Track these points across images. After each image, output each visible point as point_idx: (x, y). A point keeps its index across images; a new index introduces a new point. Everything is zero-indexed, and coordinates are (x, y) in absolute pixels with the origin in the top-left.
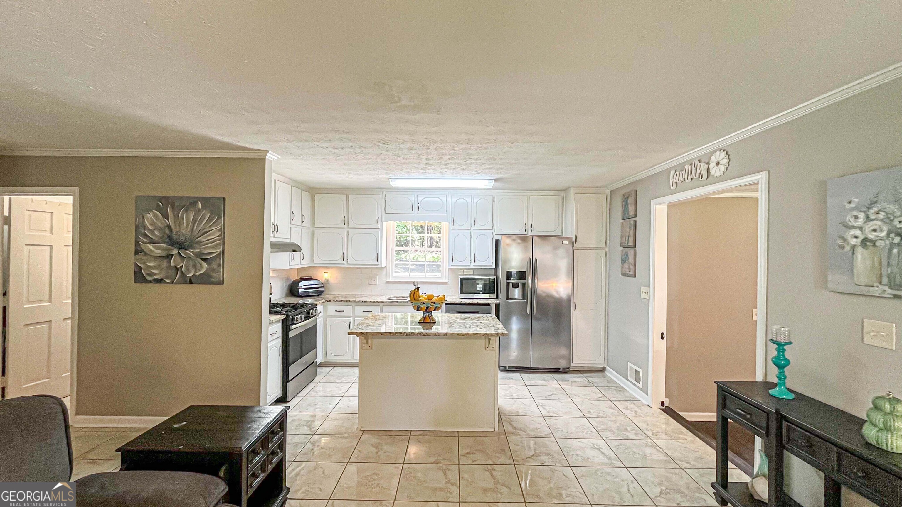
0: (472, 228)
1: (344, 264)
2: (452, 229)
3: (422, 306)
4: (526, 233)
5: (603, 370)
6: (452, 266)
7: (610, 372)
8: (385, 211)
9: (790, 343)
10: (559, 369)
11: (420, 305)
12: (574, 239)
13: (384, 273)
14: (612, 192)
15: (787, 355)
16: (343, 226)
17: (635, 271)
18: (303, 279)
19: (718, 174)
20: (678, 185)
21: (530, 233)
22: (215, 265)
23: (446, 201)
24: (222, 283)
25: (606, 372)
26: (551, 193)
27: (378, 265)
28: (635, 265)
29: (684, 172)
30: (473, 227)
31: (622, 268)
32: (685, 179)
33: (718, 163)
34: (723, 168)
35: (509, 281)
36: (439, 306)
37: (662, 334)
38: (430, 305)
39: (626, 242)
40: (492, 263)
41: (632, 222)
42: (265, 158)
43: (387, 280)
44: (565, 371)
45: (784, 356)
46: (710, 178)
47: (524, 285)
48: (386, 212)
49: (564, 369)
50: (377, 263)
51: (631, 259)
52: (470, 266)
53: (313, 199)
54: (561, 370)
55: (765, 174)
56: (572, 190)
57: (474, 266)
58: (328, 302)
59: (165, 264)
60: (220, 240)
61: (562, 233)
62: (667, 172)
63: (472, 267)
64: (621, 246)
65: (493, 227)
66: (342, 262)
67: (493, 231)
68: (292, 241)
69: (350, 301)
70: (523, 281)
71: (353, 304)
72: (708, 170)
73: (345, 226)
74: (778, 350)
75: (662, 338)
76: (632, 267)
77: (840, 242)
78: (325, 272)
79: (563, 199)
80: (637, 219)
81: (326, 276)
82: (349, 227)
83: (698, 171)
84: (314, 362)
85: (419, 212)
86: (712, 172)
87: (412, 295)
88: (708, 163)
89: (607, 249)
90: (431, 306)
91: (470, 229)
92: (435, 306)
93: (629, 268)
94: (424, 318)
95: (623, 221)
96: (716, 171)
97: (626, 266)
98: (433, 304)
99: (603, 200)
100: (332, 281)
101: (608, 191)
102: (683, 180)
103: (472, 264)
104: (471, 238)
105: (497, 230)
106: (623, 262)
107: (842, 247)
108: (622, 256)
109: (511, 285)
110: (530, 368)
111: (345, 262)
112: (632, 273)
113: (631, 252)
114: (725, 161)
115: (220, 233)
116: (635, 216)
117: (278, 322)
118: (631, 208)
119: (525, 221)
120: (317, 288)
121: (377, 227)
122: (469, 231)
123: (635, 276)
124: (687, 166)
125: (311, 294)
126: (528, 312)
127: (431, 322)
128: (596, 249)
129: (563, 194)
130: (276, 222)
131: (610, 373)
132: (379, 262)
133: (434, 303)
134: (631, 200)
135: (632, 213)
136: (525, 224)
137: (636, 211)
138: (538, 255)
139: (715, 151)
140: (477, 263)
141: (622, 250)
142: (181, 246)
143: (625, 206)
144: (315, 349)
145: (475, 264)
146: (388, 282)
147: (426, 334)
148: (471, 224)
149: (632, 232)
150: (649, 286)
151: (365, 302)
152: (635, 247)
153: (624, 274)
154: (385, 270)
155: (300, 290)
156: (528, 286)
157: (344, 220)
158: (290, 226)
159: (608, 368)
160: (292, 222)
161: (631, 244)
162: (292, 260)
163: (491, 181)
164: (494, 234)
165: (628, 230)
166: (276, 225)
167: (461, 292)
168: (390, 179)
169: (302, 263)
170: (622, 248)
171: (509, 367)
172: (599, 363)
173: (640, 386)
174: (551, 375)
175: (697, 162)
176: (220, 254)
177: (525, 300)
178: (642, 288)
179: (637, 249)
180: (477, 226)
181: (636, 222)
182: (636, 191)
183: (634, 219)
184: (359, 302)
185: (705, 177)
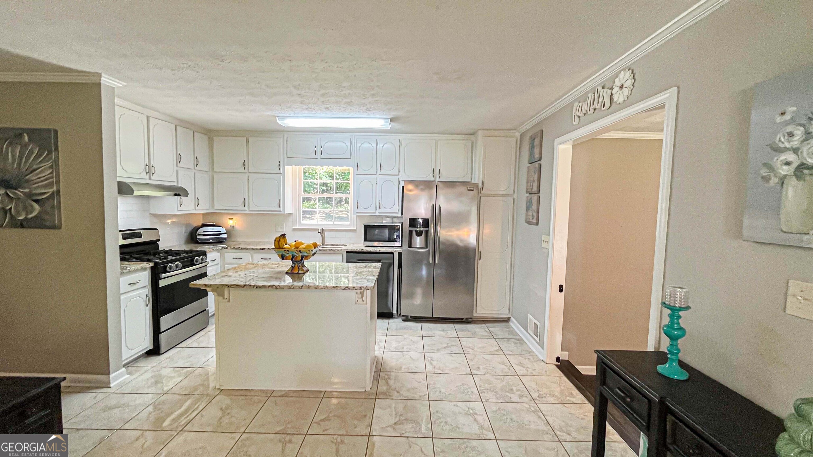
0: (378, 174)
1: (246, 210)
2: (357, 174)
3: (287, 255)
4: (433, 179)
5: (507, 320)
6: (356, 213)
7: (513, 322)
8: (287, 154)
9: (688, 308)
10: (463, 319)
11: (284, 253)
12: (480, 185)
13: (291, 220)
14: (522, 135)
15: (683, 323)
16: (243, 170)
17: (538, 219)
18: (204, 225)
19: (621, 100)
20: (581, 118)
21: (438, 180)
22: (47, 207)
23: (351, 145)
24: (59, 227)
25: (511, 323)
26: (461, 137)
27: (281, 211)
28: (538, 212)
29: (586, 102)
30: (379, 172)
31: (527, 215)
32: (587, 110)
33: (622, 87)
34: (626, 91)
35: (411, 229)
36: (306, 254)
37: (561, 286)
38: (295, 254)
39: (531, 188)
40: (399, 210)
41: (537, 166)
42: (100, 84)
43: (294, 227)
44: (468, 321)
45: (678, 324)
46: (614, 105)
47: (427, 232)
48: (288, 157)
49: (467, 319)
50: (279, 209)
51: (534, 207)
52: (375, 213)
53: (211, 141)
55: (674, 90)
56: (480, 133)
57: (379, 213)
58: (224, 249)
60: (52, 178)
61: (471, 179)
62: (571, 105)
63: (377, 214)
64: (527, 192)
65: (399, 172)
66: (244, 208)
67: (400, 176)
68: (180, 185)
69: (247, 249)
70: (426, 229)
71: (252, 252)
72: (611, 96)
73: (246, 171)
74: (671, 316)
75: (561, 290)
76: (535, 215)
77: (764, 172)
78: (229, 219)
79: (472, 143)
80: (542, 162)
81: (231, 223)
82: (250, 171)
83: (601, 99)
84: (205, 310)
85: (322, 157)
86: (615, 98)
87: (277, 243)
88: (612, 89)
89: (515, 196)
90: (297, 255)
91: (376, 175)
92: (301, 254)
93: (533, 216)
94: (293, 268)
95: (529, 165)
96: (619, 97)
97: (530, 213)
98: (299, 253)
100: (238, 227)
101: (518, 135)
102: (585, 112)
103: (377, 211)
104: (376, 184)
105: (404, 177)
106: (528, 209)
107: (766, 179)
108: (527, 203)
109: (414, 233)
110: (432, 318)
111: (246, 208)
112: (535, 221)
113: (535, 197)
114: (630, 82)
115: (51, 170)
116: (540, 159)
117: (144, 269)
118: (537, 151)
119: (433, 167)
120: (220, 234)
121: (278, 171)
122: (375, 177)
123: (537, 224)
124: (590, 95)
125: (211, 241)
126: (431, 261)
127: (300, 272)
128: (503, 195)
129: (472, 137)
130: (152, 163)
131: (514, 324)
132: (281, 209)
133: (300, 251)
134: (537, 142)
135: (537, 156)
136: (432, 169)
137: (541, 153)
138: (442, 202)
139: (620, 72)
140: (383, 210)
141: (528, 197)
142: (6, 184)
143: (532, 148)
144: (206, 297)
145: (380, 211)
146: (295, 230)
147: (278, 287)
148: (377, 169)
149: (536, 177)
150: (549, 235)
151: (263, 249)
152: (539, 192)
153: (528, 223)
154: (292, 217)
155: (198, 237)
156: (431, 234)
157: (244, 165)
158: (176, 168)
159: (512, 319)
160: (179, 165)
161: (535, 189)
162: (181, 205)
163: (387, 120)
164: (401, 180)
165: (533, 174)
166: (152, 166)
167: (365, 240)
168: (277, 117)
169: (197, 208)
170: (528, 195)
171: (411, 317)
172: (504, 314)
173: (537, 339)
174: (452, 325)
175: (600, 89)
176: (53, 193)
177: (428, 249)
178: (543, 236)
179: (541, 194)
180: (383, 172)
181: (541, 165)
182: (542, 131)
183: (539, 162)
184: (257, 249)
185: (607, 105)
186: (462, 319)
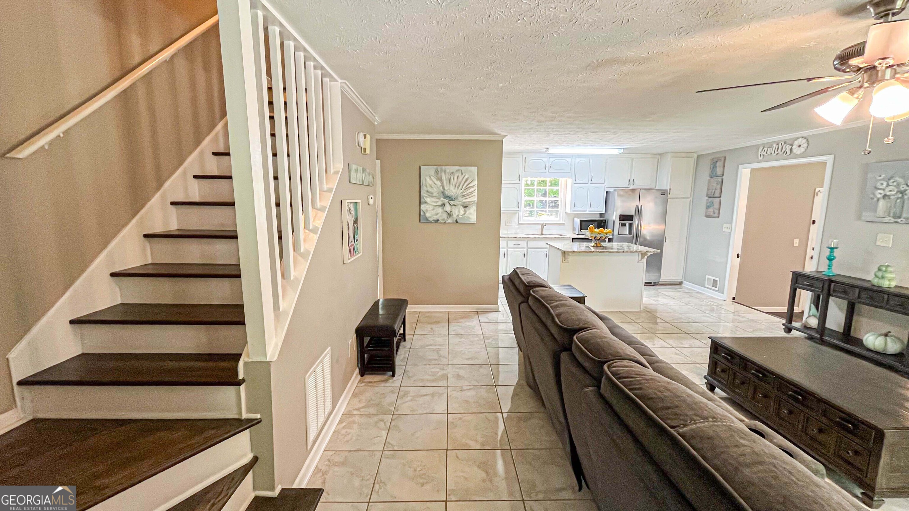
0: (589, 183)
2: (574, 184)
4: (629, 186)
5: (680, 283)
6: (573, 211)
7: (687, 285)
8: (525, 170)
9: (837, 248)
12: (668, 191)
13: (517, 217)
14: (699, 157)
15: (835, 254)
17: (719, 214)
19: (799, 153)
20: (765, 157)
21: (631, 187)
22: (472, 211)
23: (572, 162)
25: (683, 285)
26: (650, 156)
27: (519, 211)
28: (719, 210)
31: (706, 212)
32: (771, 153)
33: (800, 146)
34: (802, 149)
35: (620, 222)
37: (738, 255)
39: (713, 194)
40: (603, 209)
41: (720, 180)
42: (502, 141)
43: (519, 222)
44: (655, 284)
45: (833, 255)
46: (792, 154)
47: (630, 224)
50: (518, 209)
51: (716, 206)
52: (586, 211)
54: (652, 284)
55: (832, 156)
56: (667, 155)
57: (590, 211)
59: (440, 210)
61: (656, 186)
62: (757, 147)
63: (587, 212)
64: (707, 196)
65: (605, 182)
67: (605, 185)
70: (630, 222)
72: (791, 149)
74: (831, 252)
75: (738, 257)
76: (717, 211)
77: (872, 196)
79: (658, 161)
80: (724, 178)
83: (784, 150)
85: (550, 171)
86: (794, 151)
88: (792, 145)
89: (691, 199)
93: (713, 212)
94: (596, 244)
95: (710, 178)
97: (710, 210)
99: (692, 162)
101: (695, 156)
102: (769, 154)
103: (588, 210)
104: (588, 190)
105: (610, 184)
106: (708, 207)
107: (872, 199)
108: (707, 203)
109: (621, 225)
112: (716, 215)
113: (716, 201)
114: (806, 145)
116: (723, 175)
118: (719, 170)
119: (629, 178)
121: (517, 181)
122: (587, 185)
123: (718, 217)
124: (774, 145)
128: (684, 198)
129: (659, 157)
134: (719, 164)
135: (719, 173)
136: (627, 180)
137: (723, 172)
138: (643, 202)
139: (798, 138)
142: (450, 198)
143: (713, 168)
145: (591, 209)
146: (519, 224)
148: (589, 180)
149: (718, 187)
150: (732, 224)
152: (720, 197)
153: (707, 216)
154: (518, 215)
156: (634, 225)
159: (684, 282)
161: (717, 194)
163: (621, 149)
164: (606, 187)
165: (715, 185)
170: (707, 198)
172: (679, 279)
173: (717, 289)
177: (632, 235)
178: (725, 225)
179: (722, 198)
180: (593, 181)
181: (722, 179)
182: (725, 158)
183: (722, 177)
184: (511, 237)
185: (788, 153)
186: (651, 283)
